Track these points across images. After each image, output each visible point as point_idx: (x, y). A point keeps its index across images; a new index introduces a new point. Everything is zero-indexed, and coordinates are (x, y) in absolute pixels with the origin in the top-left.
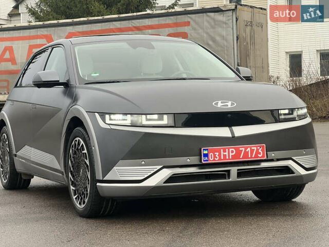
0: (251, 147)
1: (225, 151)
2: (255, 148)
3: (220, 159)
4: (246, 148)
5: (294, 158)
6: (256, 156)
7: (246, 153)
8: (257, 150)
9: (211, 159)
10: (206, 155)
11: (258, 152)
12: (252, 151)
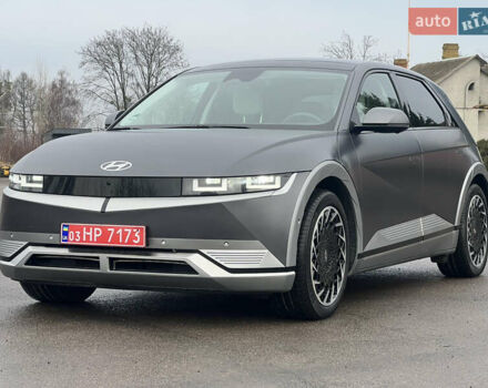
0: (123, 229)
1: (88, 230)
2: (130, 231)
3: (81, 240)
4: (116, 230)
5: (204, 251)
6: (130, 242)
7: (116, 237)
8: (133, 233)
9: (71, 240)
10: (66, 234)
11: (133, 237)
12: (125, 234)
